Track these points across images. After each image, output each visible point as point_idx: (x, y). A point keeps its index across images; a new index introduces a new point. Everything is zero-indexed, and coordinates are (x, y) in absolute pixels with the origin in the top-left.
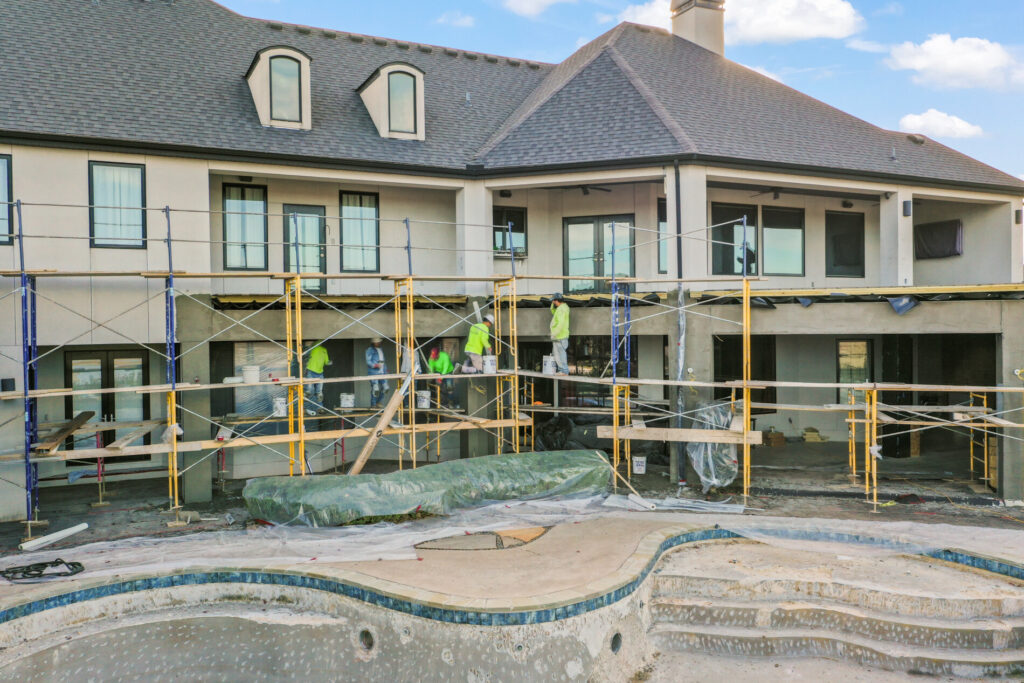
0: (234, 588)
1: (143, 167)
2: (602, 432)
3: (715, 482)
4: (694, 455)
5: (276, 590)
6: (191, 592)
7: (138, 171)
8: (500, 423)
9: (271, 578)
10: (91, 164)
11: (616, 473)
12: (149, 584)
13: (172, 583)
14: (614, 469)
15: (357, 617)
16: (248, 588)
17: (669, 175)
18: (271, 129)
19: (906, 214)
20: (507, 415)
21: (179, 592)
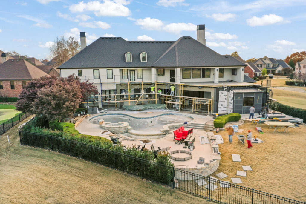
0: (120, 115)
4: (175, 105)
5: (123, 116)
6: (116, 115)
7: (112, 70)
9: (123, 114)
10: (107, 69)
11: (166, 107)
12: (112, 114)
13: (114, 114)
15: (129, 118)
16: (121, 115)
18: (127, 63)
19: (217, 71)
21: (115, 115)
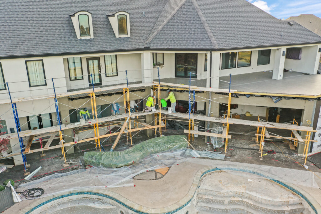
1: (42, 60)
2: (185, 131)
3: (217, 146)
4: (211, 139)
5: (97, 197)
7: (41, 62)
8: (156, 127)
9: (95, 194)
10: (26, 62)
11: (189, 144)
13: (68, 195)
14: (189, 143)
15: (119, 207)
16: (89, 196)
17: (208, 54)
18: (81, 40)
19: (283, 55)
20: (158, 124)
21: (70, 197)
